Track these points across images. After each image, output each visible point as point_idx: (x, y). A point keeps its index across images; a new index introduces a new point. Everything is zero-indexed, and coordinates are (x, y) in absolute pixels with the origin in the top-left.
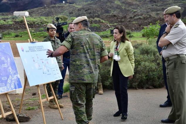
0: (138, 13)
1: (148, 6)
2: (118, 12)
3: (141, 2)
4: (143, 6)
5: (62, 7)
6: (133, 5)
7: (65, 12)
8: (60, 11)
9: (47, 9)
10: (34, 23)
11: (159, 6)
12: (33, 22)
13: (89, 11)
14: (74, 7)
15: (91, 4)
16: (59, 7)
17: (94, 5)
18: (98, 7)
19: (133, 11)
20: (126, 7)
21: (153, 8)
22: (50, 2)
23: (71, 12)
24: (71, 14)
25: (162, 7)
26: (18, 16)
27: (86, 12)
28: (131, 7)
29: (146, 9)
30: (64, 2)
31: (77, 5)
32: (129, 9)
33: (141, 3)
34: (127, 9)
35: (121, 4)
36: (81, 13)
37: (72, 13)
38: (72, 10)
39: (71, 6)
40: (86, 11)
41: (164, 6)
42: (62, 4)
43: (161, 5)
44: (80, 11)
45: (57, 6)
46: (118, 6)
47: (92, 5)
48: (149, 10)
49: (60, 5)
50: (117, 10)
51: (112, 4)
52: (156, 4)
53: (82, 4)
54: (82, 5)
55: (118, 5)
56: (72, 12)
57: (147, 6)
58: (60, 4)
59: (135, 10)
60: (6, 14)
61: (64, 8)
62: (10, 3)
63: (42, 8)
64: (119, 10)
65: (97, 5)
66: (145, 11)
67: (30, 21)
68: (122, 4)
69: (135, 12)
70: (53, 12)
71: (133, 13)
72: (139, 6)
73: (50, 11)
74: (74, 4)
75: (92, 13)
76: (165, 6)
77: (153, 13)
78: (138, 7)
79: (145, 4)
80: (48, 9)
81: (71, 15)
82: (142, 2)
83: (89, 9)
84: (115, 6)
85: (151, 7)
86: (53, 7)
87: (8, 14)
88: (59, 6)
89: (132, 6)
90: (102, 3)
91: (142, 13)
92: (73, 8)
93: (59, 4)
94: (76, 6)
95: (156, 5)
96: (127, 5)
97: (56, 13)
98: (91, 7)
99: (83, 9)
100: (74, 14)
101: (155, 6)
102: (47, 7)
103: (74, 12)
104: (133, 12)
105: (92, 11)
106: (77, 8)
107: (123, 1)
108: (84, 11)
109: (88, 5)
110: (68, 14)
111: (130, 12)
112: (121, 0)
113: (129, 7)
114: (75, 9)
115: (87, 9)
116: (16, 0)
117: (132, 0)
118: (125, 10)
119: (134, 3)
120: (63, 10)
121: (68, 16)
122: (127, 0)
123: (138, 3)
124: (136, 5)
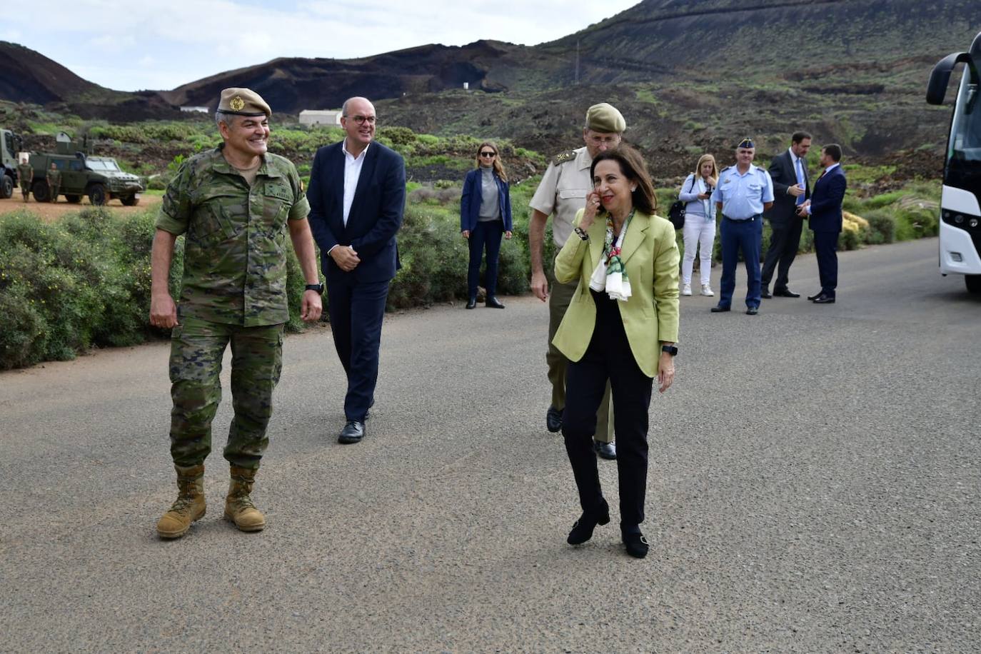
0: (710, 134)
1: (744, 114)
2: (642, 127)
3: (725, 97)
4: (728, 113)
5: (458, 101)
6: (697, 106)
7: (466, 117)
8: (449, 113)
9: (408, 105)
11: (781, 117)
13: (547, 120)
14: (497, 102)
15: (555, 96)
16: (448, 101)
17: (565, 99)
18: (576, 106)
19: (691, 126)
20: (672, 113)
21: (760, 120)
22: (426, 85)
23: (486, 119)
24: (485, 126)
25: (793, 119)
26: (313, 126)
27: (537, 121)
28: (689, 115)
29: (737, 123)
30: (466, 85)
31: (507, 98)
32: (682, 119)
33: (726, 101)
34: (675, 119)
35: (655, 102)
36: (518, 124)
37: (489, 123)
38: (491, 115)
39: (490, 98)
40: (535, 118)
41: (798, 116)
42: (459, 90)
43: (791, 113)
44: (517, 117)
45: (441, 95)
46: (645, 108)
47: (558, 101)
48: (748, 126)
49: (453, 95)
50: (640, 120)
51: (627, 99)
52: (776, 108)
53: (525, 95)
54: (526, 98)
55: (646, 103)
56: (489, 121)
57: (740, 113)
58: (454, 92)
59: (698, 125)
60: (277, 117)
61: (465, 106)
62: (298, 84)
63: (392, 104)
64: (648, 121)
65: (575, 102)
66: (733, 128)
68: (661, 103)
69: (698, 130)
70: (426, 118)
71: (691, 135)
72: (714, 110)
73: (418, 113)
74: (498, 95)
75: (556, 125)
76: (805, 118)
77: (759, 137)
78: (713, 116)
79: (735, 105)
80: (410, 108)
81: (486, 129)
82: (729, 97)
83: (546, 113)
84: (635, 107)
85: (755, 116)
86: (428, 101)
87: (283, 119)
88: (449, 96)
89: (693, 111)
90: (594, 94)
91: (722, 136)
92: (493, 106)
93: (451, 91)
94: (505, 101)
95: (774, 112)
96: (677, 107)
97: (437, 120)
98: (554, 106)
99: (528, 111)
100: (495, 126)
101: (767, 116)
102: (407, 101)
103: (497, 122)
104: (691, 131)
105: (557, 119)
106: (509, 108)
107: (664, 91)
108: (531, 118)
109: (544, 100)
110: (477, 127)
111: (681, 130)
112: (659, 89)
113: (682, 113)
114: (499, 109)
115: (540, 113)
116: (316, 74)
117: (696, 91)
118: (668, 122)
119: (702, 100)
120: (460, 111)
121: (476, 132)
122: (678, 90)
123: (714, 101)
124: (709, 106)
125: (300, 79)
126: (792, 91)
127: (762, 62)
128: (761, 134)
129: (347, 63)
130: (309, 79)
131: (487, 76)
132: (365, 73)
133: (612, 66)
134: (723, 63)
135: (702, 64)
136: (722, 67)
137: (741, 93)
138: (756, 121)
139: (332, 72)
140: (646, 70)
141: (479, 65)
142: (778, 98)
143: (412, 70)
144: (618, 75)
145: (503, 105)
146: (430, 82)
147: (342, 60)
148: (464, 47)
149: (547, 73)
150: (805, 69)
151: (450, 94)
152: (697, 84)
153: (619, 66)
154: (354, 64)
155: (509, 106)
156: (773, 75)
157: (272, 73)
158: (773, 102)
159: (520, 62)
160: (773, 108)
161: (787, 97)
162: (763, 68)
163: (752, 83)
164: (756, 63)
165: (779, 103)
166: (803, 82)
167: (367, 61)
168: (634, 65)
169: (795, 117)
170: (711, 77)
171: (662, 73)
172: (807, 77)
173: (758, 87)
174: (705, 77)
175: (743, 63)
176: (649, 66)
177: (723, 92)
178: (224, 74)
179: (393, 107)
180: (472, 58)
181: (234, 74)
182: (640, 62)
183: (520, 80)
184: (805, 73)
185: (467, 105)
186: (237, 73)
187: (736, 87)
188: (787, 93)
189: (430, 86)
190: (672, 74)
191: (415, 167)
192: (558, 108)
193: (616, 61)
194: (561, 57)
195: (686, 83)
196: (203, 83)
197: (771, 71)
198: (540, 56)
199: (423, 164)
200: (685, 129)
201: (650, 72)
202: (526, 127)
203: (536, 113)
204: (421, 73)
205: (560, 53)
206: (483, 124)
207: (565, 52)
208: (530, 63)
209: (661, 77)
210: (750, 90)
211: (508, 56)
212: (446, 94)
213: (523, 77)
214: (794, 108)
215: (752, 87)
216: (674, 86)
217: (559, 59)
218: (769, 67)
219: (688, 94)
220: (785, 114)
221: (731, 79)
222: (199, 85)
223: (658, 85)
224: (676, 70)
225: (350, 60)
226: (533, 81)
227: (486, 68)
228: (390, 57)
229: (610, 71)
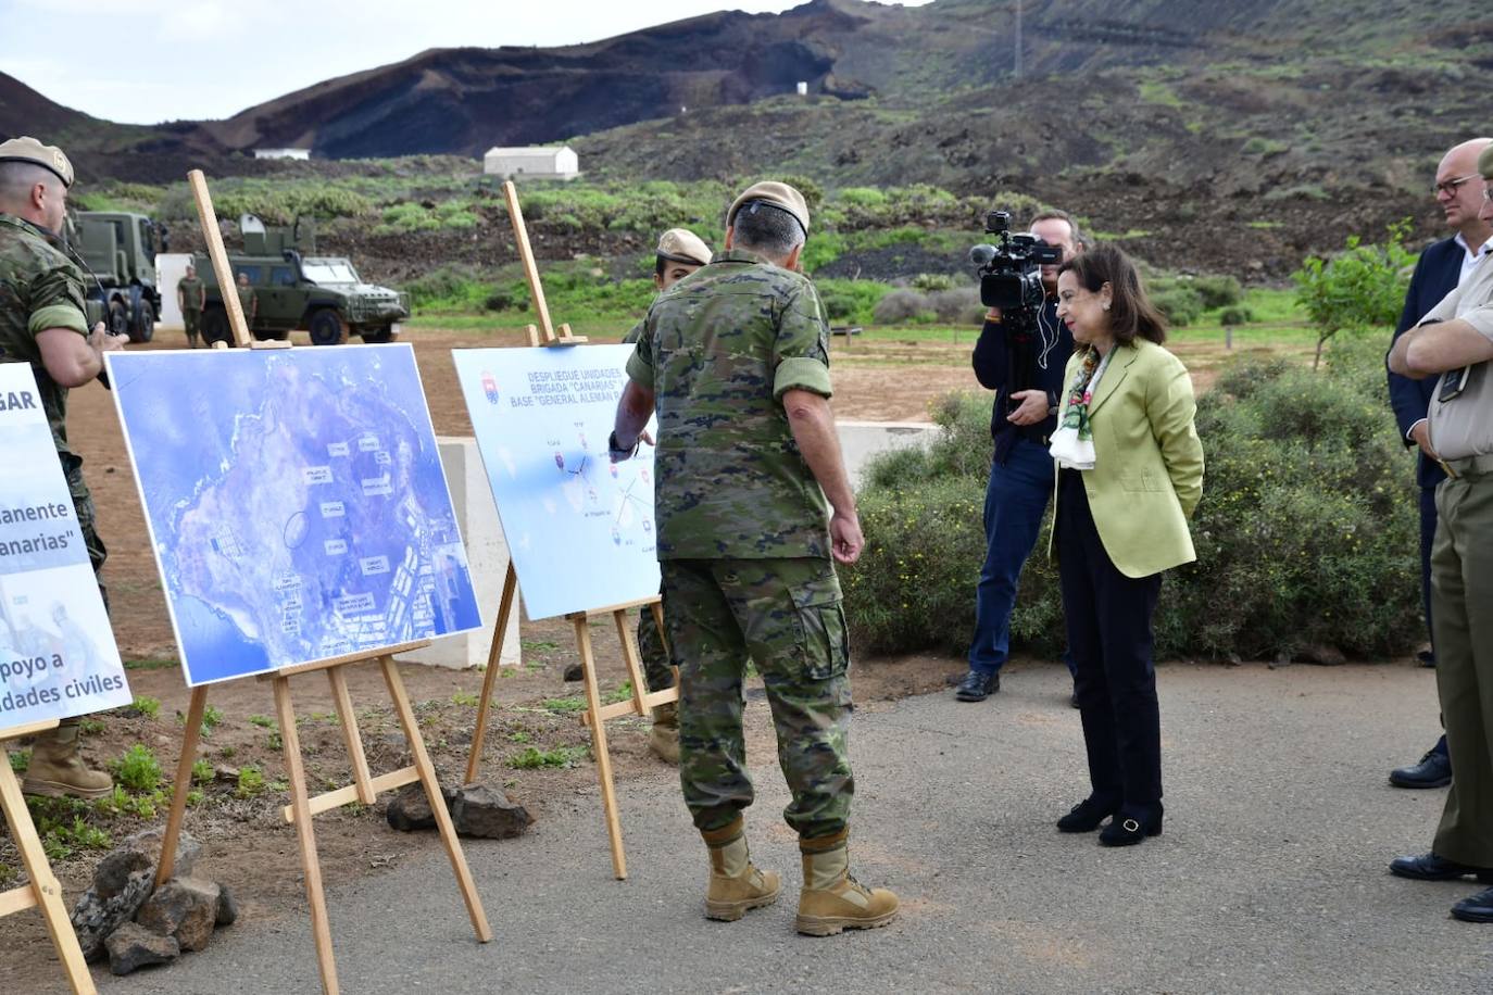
0: (1296, 161)
1: (1364, 118)
2: (1157, 153)
3: (1317, 87)
4: (1328, 119)
5: (791, 118)
6: (1260, 107)
7: (807, 150)
8: (774, 143)
9: (692, 130)
10: (606, 221)
11: (1438, 119)
12: (600, 217)
13: (966, 148)
14: (866, 118)
15: (979, 101)
16: (771, 119)
17: (1000, 106)
18: (1024, 120)
19: (1258, 148)
20: (1212, 123)
21: (1397, 129)
22: (717, 90)
23: (846, 151)
24: (846, 166)
25: (1463, 124)
26: (511, 177)
27: (948, 151)
28: (1249, 126)
29: (1350, 136)
31: (886, 109)
32: (1236, 135)
33: (1319, 94)
34: (1222, 135)
35: (1178, 104)
36: (910, 159)
37: (853, 158)
38: (856, 142)
39: (851, 111)
40: (944, 145)
41: (1474, 117)
42: (787, 98)
43: (1460, 111)
44: (907, 144)
45: (756, 110)
46: (1159, 116)
47: (986, 110)
48: (1373, 141)
49: (779, 108)
50: (1151, 140)
51: (1121, 100)
52: (1425, 103)
53: (918, 101)
54: (923, 106)
55: (1159, 106)
56: (853, 154)
57: (1355, 117)
58: (780, 102)
59: (1272, 145)
60: (440, 164)
61: (804, 128)
62: (468, 97)
63: (663, 129)
64: (1165, 142)
65: (1020, 109)
66: (1344, 147)
67: (582, 208)
68: (1189, 104)
69: (1274, 155)
70: (730, 154)
71: (1259, 166)
72: (1300, 115)
73: (714, 145)
74: (865, 103)
75: (986, 157)
76: (1485, 120)
77: (1398, 161)
78: (1298, 126)
79: (1341, 103)
80: (697, 135)
81: (848, 170)
82: (1325, 87)
83: (964, 135)
84: (1139, 115)
85: (1388, 122)
86: (733, 121)
88: (772, 110)
89: (1255, 118)
90: (1056, 93)
91: (1324, 163)
92: (859, 126)
93: (772, 100)
94: (881, 115)
95: (1420, 111)
96: (1221, 110)
97: (751, 157)
98: (979, 121)
99: (928, 133)
100: (866, 163)
101: (1411, 120)
102: (692, 122)
103: (868, 156)
104: (1259, 157)
105: (988, 144)
106: (890, 128)
107: (1194, 81)
108: (934, 146)
109: (958, 110)
110: (830, 167)
111: (1239, 156)
112: (1182, 79)
113: (1234, 122)
114: (871, 132)
115: (951, 135)
116: (502, 78)
117: (1256, 79)
118: (1207, 142)
119: (1271, 94)
120: (796, 139)
121: (829, 177)
122: (1221, 78)
123: (1296, 95)
124: (1285, 107)
125: (474, 89)
126: (1453, 69)
127: (1383, 14)
128: (1401, 156)
129: (560, 54)
130: (490, 88)
131: (834, 68)
132: (597, 71)
133: (1080, 38)
134: (1303, 21)
135: (1260, 25)
136: (1302, 27)
137: (1347, 78)
138: (1388, 131)
139: (533, 72)
140: (1148, 42)
141: (819, 45)
142: (1424, 84)
143: (687, 61)
144: (1092, 54)
145: (879, 123)
146: (724, 86)
147: (551, 49)
148: (785, 14)
149: (951, 56)
150: (1472, 22)
151: (772, 106)
152: (1257, 64)
153: (1094, 37)
154: (574, 55)
155: (890, 124)
156: (1407, 39)
157: (418, 78)
158: (1414, 89)
159: (898, 38)
160: (1419, 103)
161: (1443, 80)
162: (1383, 27)
163: (1365, 55)
164: (1371, 17)
165: (1427, 93)
166: (1469, 49)
167: (598, 49)
168: (1123, 32)
169: (1465, 120)
170: (1279, 49)
171: (1180, 46)
172: (1476, 38)
173: (1382, 64)
174: (1268, 51)
175: (1343, 18)
176: (1153, 33)
177: (1313, 78)
178: (326, 84)
179: (665, 135)
180: (803, 34)
181: (347, 83)
182: (1135, 28)
183: (900, 73)
184: (1473, 31)
185: (807, 126)
186: (352, 81)
187: (1336, 67)
188: (1443, 73)
189: (724, 92)
190: (1200, 46)
191: (860, 251)
192: (988, 125)
193: (1086, 27)
194: (976, 24)
195: (1237, 63)
196: (287, 104)
197: (1401, 32)
198: (935, 24)
199: (875, 245)
200: (1247, 152)
201: (1155, 45)
202: (928, 163)
203: (945, 136)
204: (704, 68)
205: (975, 17)
206: (842, 161)
207: (985, 15)
208: (918, 40)
209: (1178, 53)
210: (1367, 71)
211: (874, 27)
212: (760, 106)
213: (905, 66)
214: (1461, 101)
215: (1369, 64)
216: (1212, 70)
217: (974, 29)
218: (1398, 24)
219: (1241, 84)
220: (1446, 113)
221: (1320, 51)
222: (281, 108)
223: (1179, 70)
224: (1209, 38)
225: (567, 48)
226: (924, 74)
227: (832, 53)
228: (644, 38)
229: (1076, 47)
